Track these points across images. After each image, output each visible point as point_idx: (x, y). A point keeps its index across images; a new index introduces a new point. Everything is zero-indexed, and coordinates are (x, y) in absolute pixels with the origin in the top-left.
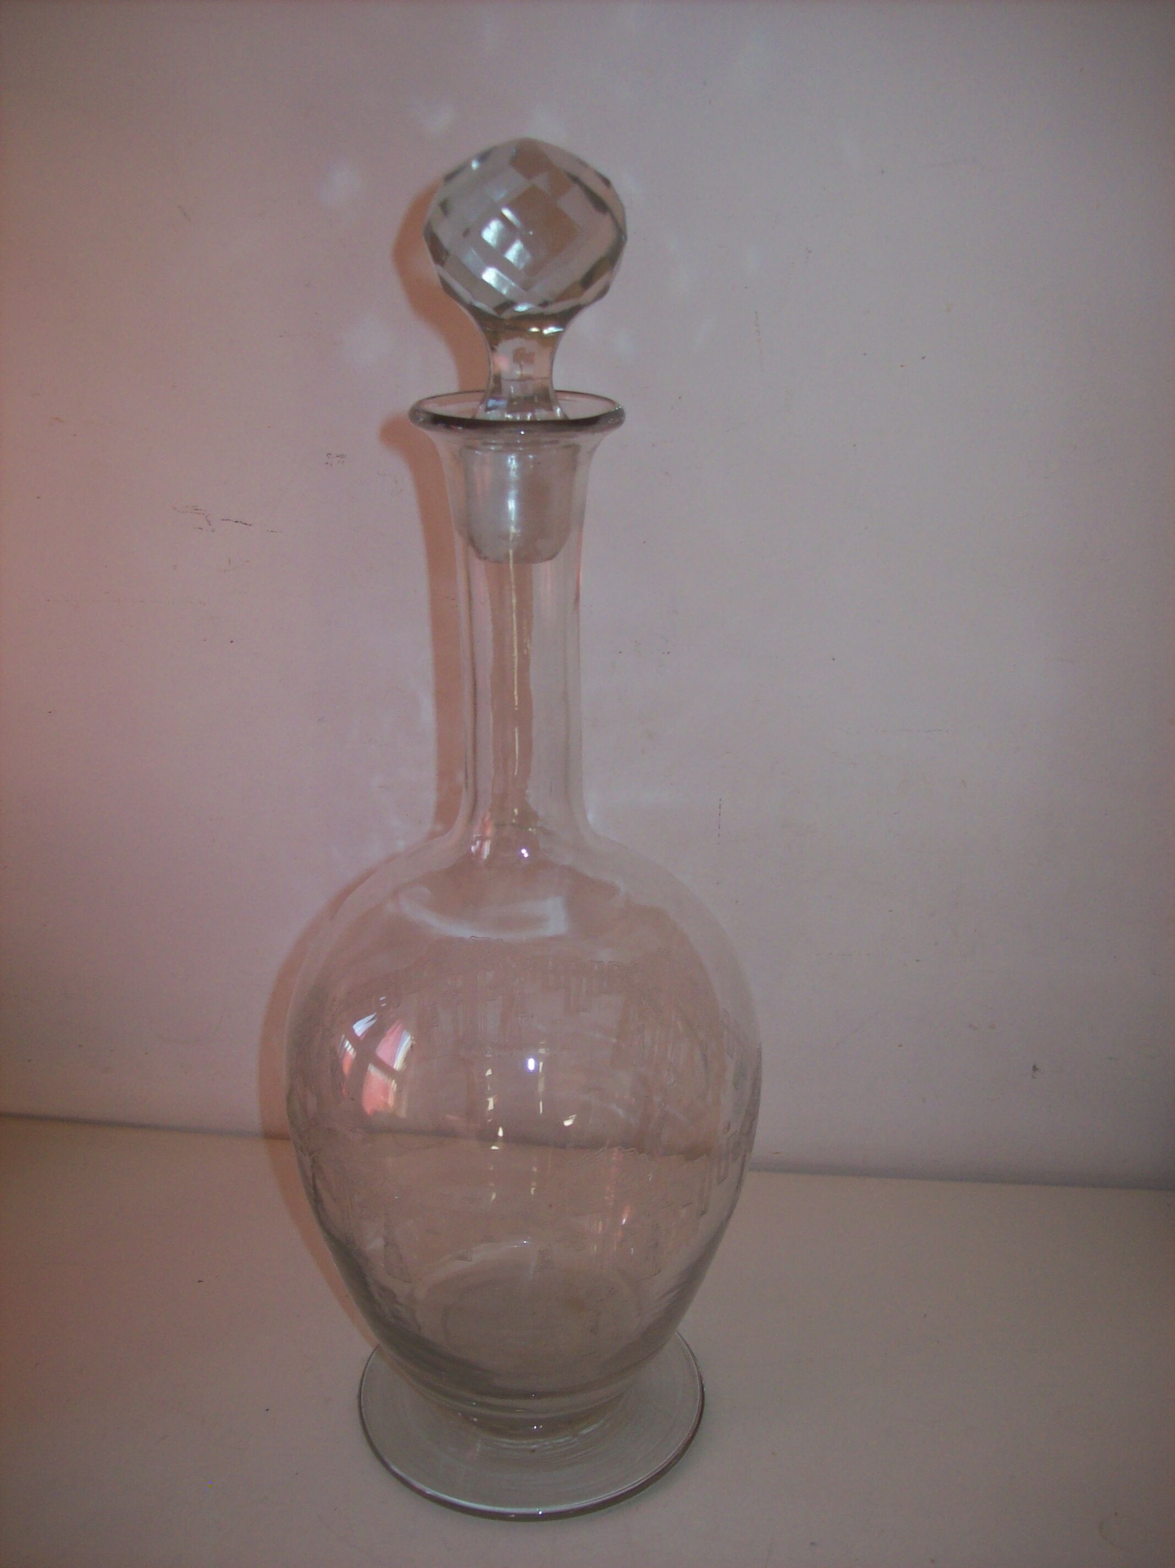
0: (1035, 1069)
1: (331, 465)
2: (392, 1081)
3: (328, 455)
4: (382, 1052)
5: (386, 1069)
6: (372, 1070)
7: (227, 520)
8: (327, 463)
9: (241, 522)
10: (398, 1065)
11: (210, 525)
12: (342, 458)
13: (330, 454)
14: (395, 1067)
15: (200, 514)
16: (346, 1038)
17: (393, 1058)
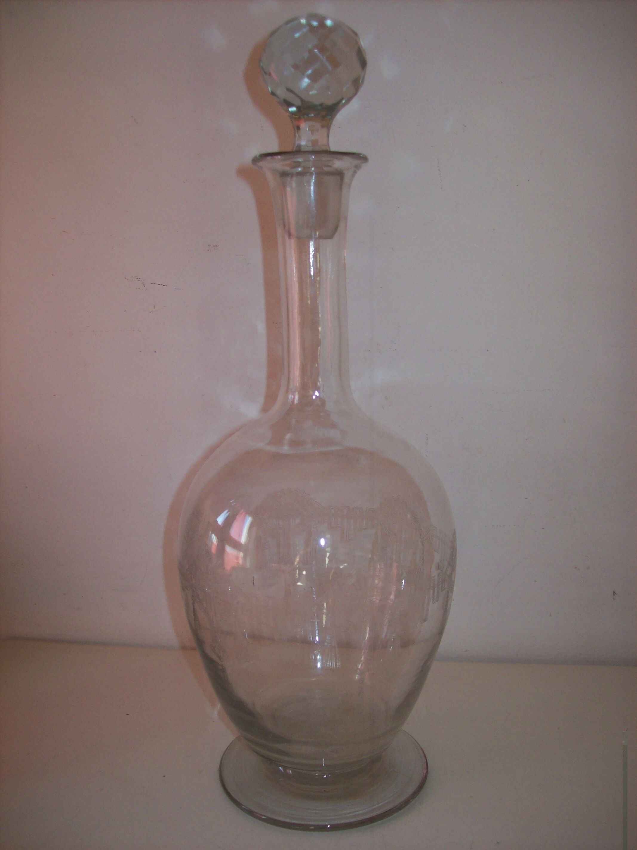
0: (614, 593)
1: (211, 251)
2: (240, 553)
3: (209, 246)
4: (233, 533)
5: (236, 545)
6: (229, 549)
7: (154, 283)
8: (208, 250)
9: (162, 285)
10: (243, 539)
11: (144, 286)
12: (216, 247)
13: (210, 245)
14: (242, 542)
15: (139, 281)
16: (212, 533)
17: (240, 535)
